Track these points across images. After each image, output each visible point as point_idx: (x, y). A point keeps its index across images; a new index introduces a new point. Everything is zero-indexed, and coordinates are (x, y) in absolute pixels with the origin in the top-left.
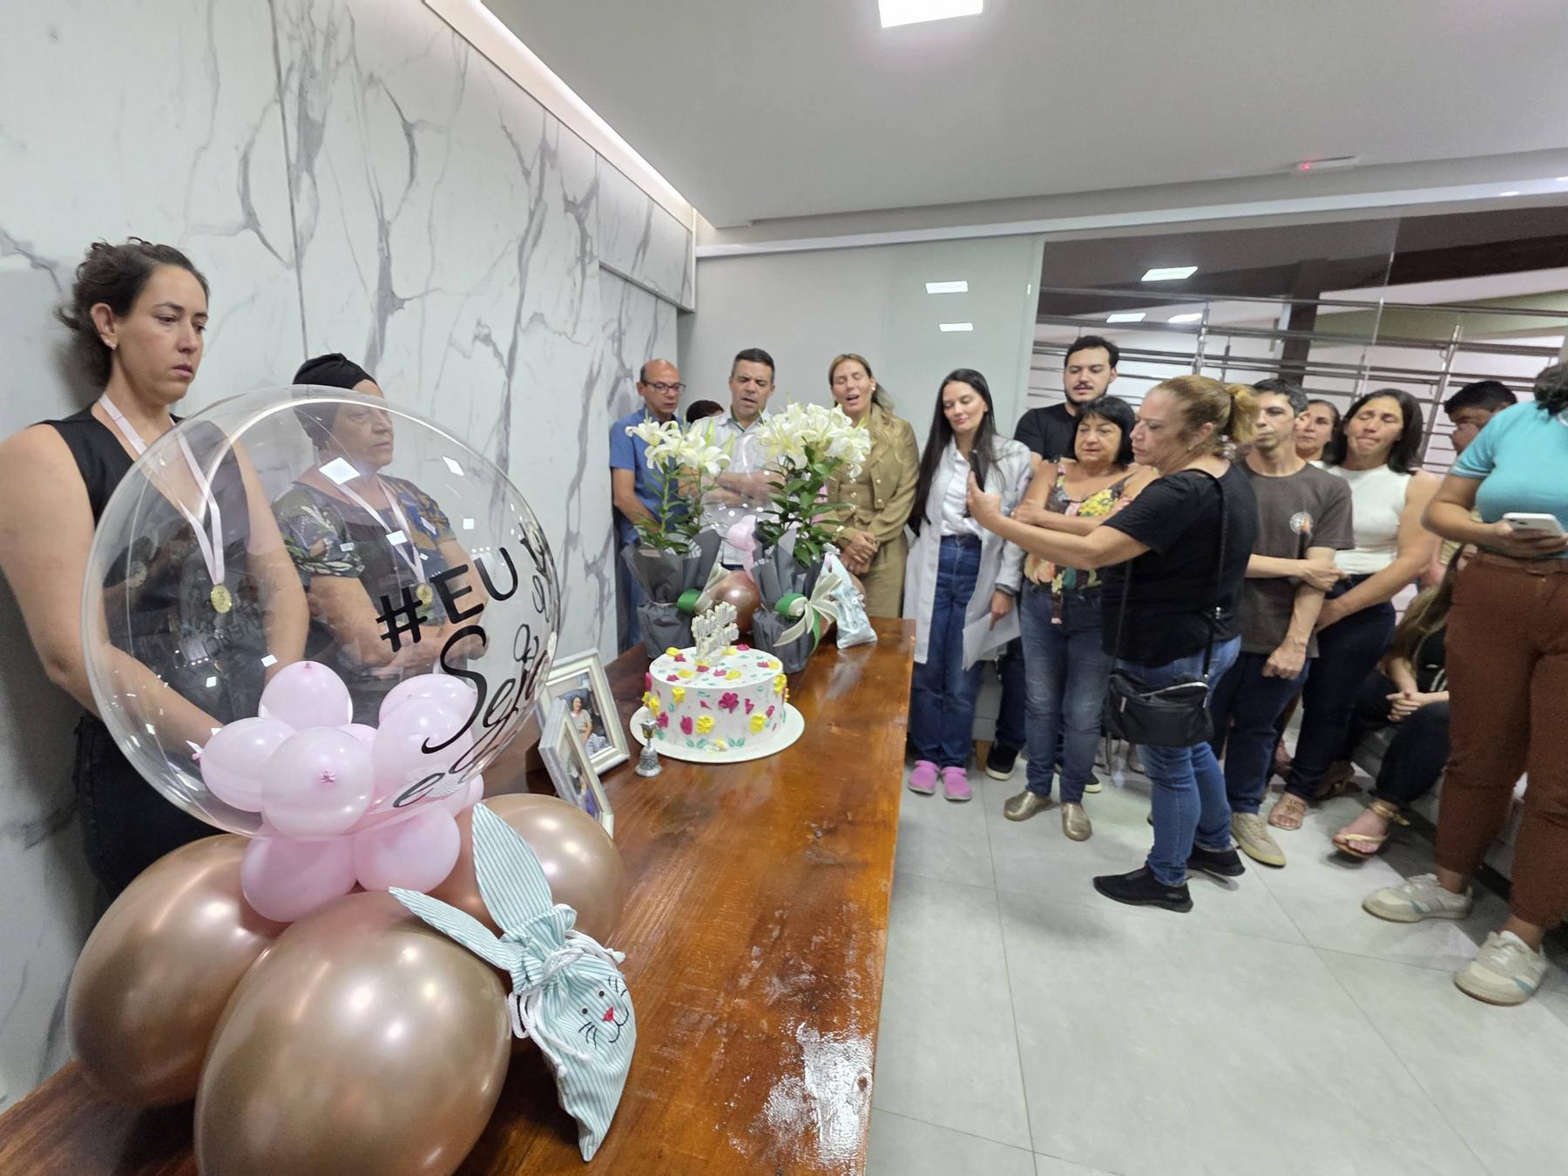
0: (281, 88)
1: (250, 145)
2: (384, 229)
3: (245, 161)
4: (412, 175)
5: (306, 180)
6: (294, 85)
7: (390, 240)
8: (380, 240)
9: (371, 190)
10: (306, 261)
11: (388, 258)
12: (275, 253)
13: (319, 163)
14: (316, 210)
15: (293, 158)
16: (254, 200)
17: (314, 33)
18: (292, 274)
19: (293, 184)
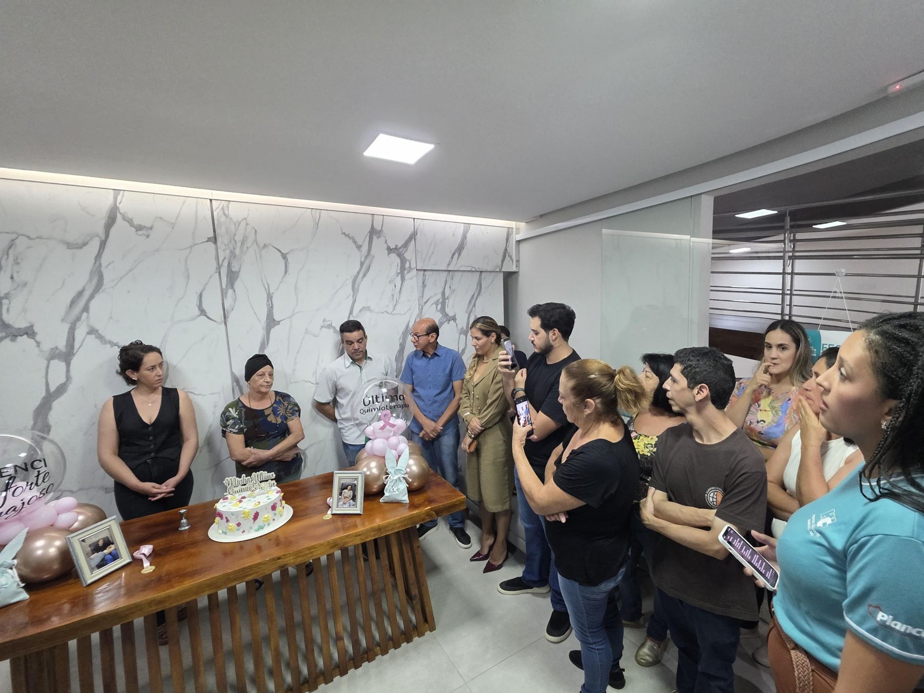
0: (219, 267)
1: (203, 290)
2: (270, 297)
3: (201, 296)
4: (286, 272)
5: (230, 291)
6: (226, 264)
7: (273, 300)
8: (268, 301)
9: (264, 285)
10: (229, 320)
11: (272, 307)
12: (215, 321)
13: (238, 284)
14: (235, 300)
15: (224, 286)
16: (205, 306)
17: (236, 243)
18: (223, 326)
19: (224, 295)
